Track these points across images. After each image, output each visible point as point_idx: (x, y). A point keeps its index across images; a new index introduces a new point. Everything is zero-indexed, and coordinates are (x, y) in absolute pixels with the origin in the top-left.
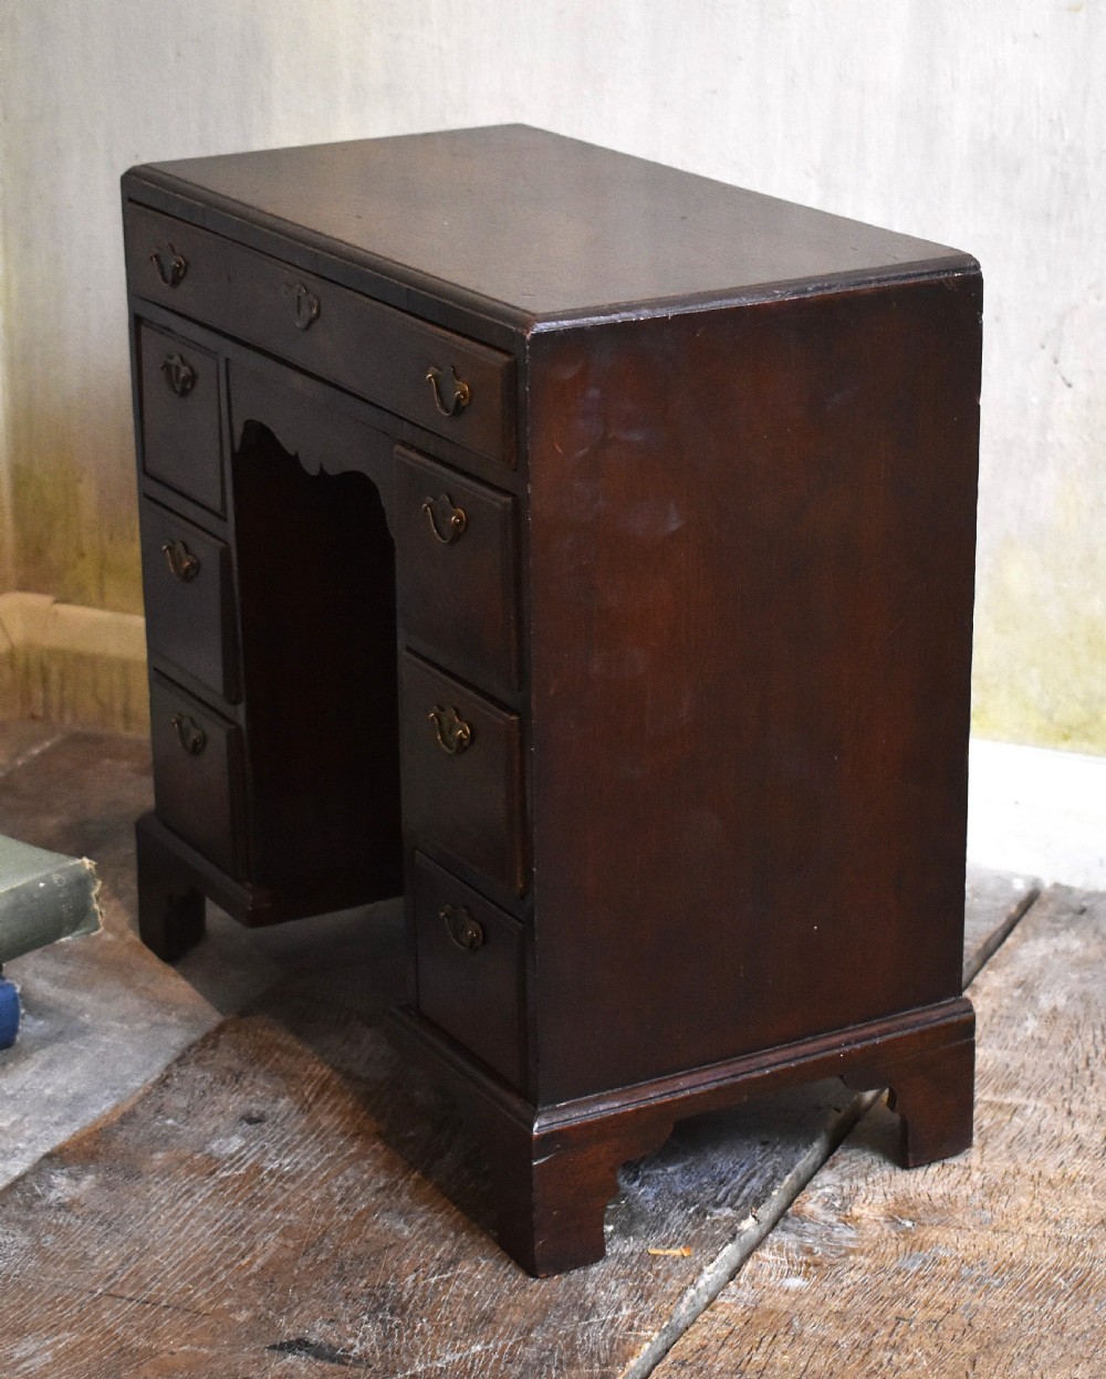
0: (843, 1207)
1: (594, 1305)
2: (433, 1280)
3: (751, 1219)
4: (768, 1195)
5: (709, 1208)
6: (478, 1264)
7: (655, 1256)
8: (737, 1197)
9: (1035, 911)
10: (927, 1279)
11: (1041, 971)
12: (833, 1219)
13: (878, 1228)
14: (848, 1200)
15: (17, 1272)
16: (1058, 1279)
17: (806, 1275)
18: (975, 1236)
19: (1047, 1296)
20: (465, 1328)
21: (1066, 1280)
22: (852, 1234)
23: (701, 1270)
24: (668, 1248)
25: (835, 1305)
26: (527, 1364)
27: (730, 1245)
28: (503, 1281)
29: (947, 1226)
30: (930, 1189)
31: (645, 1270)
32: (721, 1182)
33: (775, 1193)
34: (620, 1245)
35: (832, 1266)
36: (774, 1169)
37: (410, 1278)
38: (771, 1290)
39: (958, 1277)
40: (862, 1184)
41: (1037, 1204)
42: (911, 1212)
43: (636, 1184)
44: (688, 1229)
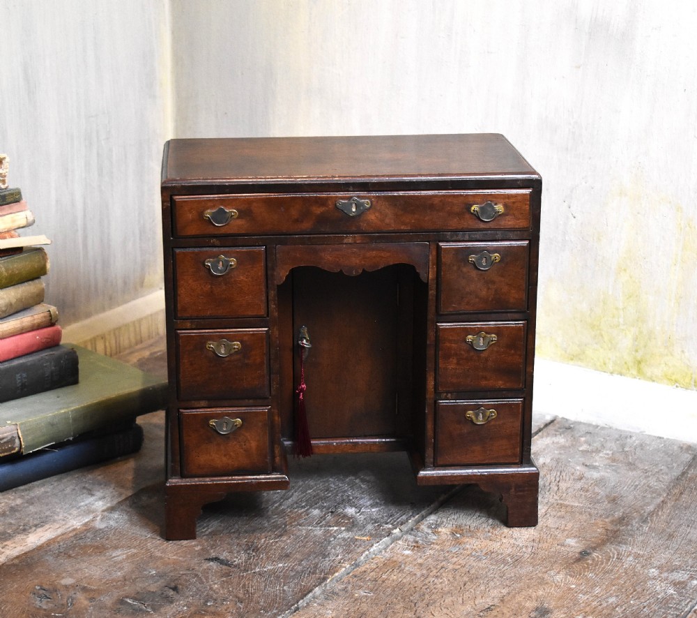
0: (435, 528)
1: (329, 554)
3: (398, 529)
4: (407, 521)
5: (384, 525)
6: (290, 537)
8: (395, 521)
9: (550, 427)
10: (458, 555)
11: (544, 449)
12: (430, 532)
14: (437, 526)
15: (121, 527)
16: (508, 558)
17: (413, 550)
18: (482, 541)
20: (278, 558)
21: (511, 559)
23: (373, 545)
25: (420, 561)
26: (297, 572)
27: (386, 538)
30: (471, 524)
32: (391, 516)
33: (410, 521)
34: (345, 535)
35: (424, 548)
36: (413, 513)
37: (263, 540)
38: (397, 554)
39: (470, 555)
40: (445, 520)
41: (510, 532)
42: (461, 531)
43: (358, 514)
44: (372, 531)
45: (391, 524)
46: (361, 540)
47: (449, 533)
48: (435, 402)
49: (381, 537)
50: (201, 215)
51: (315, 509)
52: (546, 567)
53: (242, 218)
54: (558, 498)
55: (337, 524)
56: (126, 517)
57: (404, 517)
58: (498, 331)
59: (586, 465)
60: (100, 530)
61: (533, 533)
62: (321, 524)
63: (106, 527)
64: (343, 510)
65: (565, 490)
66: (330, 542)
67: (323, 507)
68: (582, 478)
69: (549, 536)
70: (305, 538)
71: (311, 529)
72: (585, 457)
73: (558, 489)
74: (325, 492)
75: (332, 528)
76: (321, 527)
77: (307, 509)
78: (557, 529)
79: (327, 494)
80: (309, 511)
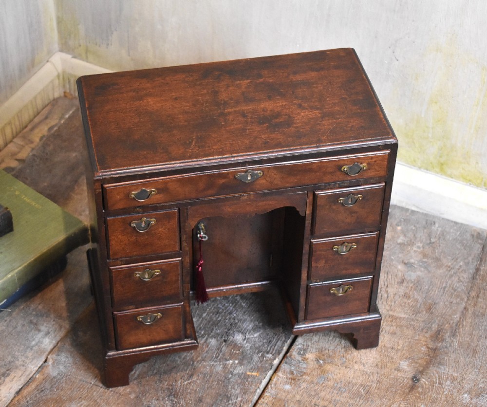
0: (304, 354)
1: (231, 395)
2: (186, 383)
3: (277, 359)
4: (282, 349)
5: (265, 354)
6: (198, 376)
7: (249, 375)
8: (273, 350)
10: (325, 388)
12: (300, 359)
13: (313, 363)
14: (305, 350)
15: (69, 374)
16: (361, 390)
17: (291, 385)
18: (340, 369)
19: (357, 398)
20: (194, 404)
21: (364, 390)
22: (305, 366)
23: (261, 382)
24: (252, 372)
25: (298, 397)
27: (270, 371)
28: (205, 384)
29: (333, 364)
30: (329, 347)
31: (245, 381)
32: (269, 342)
33: (284, 348)
34: (239, 370)
35: (299, 380)
36: (285, 337)
37: (180, 382)
38: (280, 390)
39: (333, 388)
40: (310, 344)
41: (359, 356)
42: (323, 357)
43: (245, 342)
44: (259, 363)
45: (271, 353)
46: (252, 375)
47: (314, 359)
48: (308, 286)
49: (266, 371)
50: (127, 196)
51: (212, 337)
52: (390, 400)
53: (160, 193)
54: (389, 308)
55: (232, 356)
56: (71, 360)
57: (279, 343)
58: (357, 241)
59: (405, 264)
60: (54, 377)
61: (375, 356)
62: (219, 357)
63: (58, 374)
64: (233, 337)
65: (392, 298)
66: (229, 379)
67: (218, 334)
68: (404, 281)
69: (387, 358)
70: (211, 376)
71: (213, 365)
72: (403, 253)
73: (388, 297)
74: (216, 315)
75: (228, 362)
76: (220, 362)
77: (207, 339)
78: (392, 348)
79: (218, 317)
80: (208, 341)
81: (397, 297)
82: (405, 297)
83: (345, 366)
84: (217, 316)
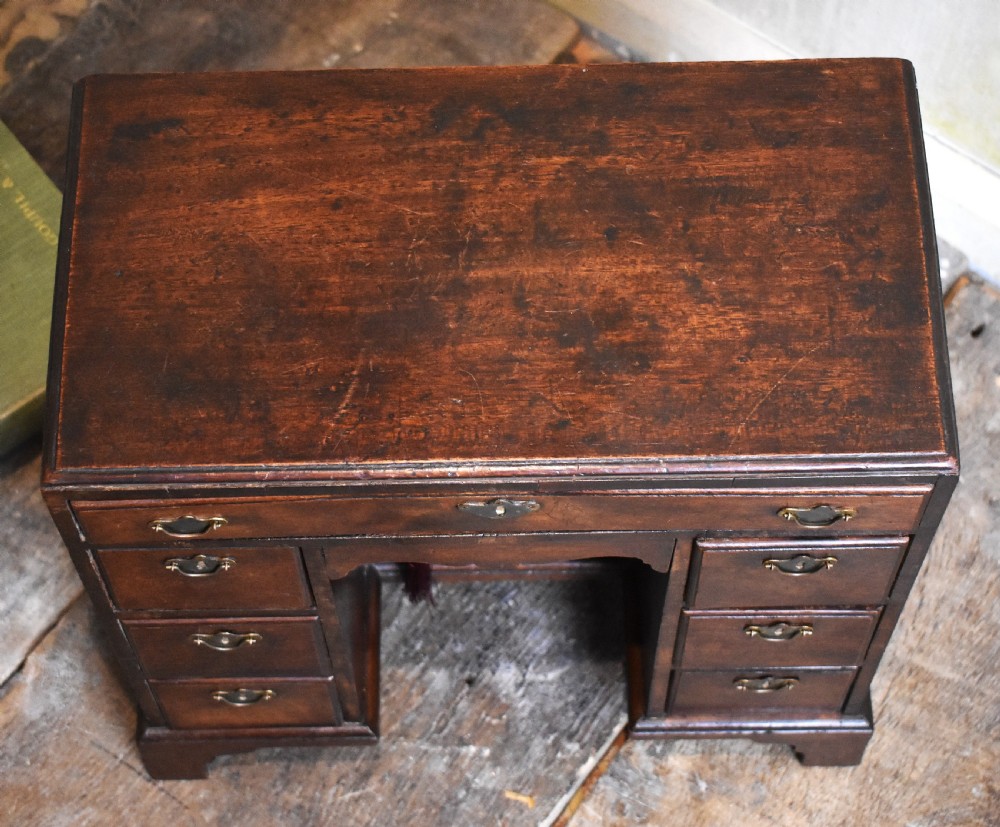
2: (347, 797)
4: (610, 731)
5: (564, 741)
6: (383, 781)
7: (508, 800)
8: (588, 728)
13: (680, 788)
14: (668, 744)
22: (658, 792)
24: (520, 792)
27: (565, 795)
28: (395, 809)
29: (730, 798)
31: (497, 817)
32: (582, 705)
34: (488, 778)
41: (803, 787)
42: (710, 773)
43: (521, 692)
44: (540, 768)
45: (579, 741)
46: (516, 801)
47: (686, 775)
49: (554, 794)
51: (439, 665)
55: (479, 732)
56: (80, 677)
57: (606, 712)
58: (817, 623)
60: (32, 724)
61: (846, 792)
62: (446, 731)
63: (44, 714)
64: (494, 673)
65: (931, 612)
66: (457, 804)
67: (456, 657)
68: (974, 559)
69: (877, 803)
70: (413, 786)
71: (426, 752)
72: (992, 466)
73: (921, 605)
74: (464, 594)
75: (464, 750)
76: (445, 746)
77: (424, 670)
78: (896, 776)
79: (468, 604)
80: (426, 678)
81: (944, 609)
82: (966, 614)
83: (760, 810)
84: (465, 600)
